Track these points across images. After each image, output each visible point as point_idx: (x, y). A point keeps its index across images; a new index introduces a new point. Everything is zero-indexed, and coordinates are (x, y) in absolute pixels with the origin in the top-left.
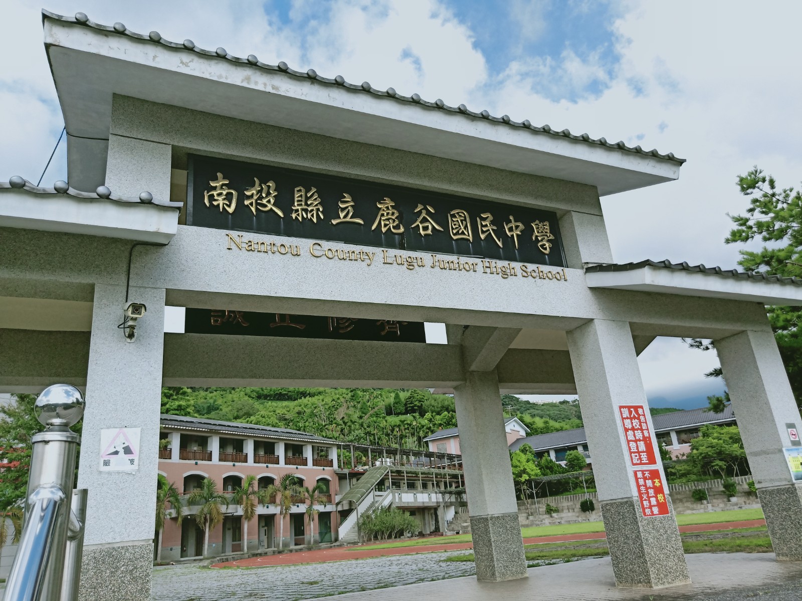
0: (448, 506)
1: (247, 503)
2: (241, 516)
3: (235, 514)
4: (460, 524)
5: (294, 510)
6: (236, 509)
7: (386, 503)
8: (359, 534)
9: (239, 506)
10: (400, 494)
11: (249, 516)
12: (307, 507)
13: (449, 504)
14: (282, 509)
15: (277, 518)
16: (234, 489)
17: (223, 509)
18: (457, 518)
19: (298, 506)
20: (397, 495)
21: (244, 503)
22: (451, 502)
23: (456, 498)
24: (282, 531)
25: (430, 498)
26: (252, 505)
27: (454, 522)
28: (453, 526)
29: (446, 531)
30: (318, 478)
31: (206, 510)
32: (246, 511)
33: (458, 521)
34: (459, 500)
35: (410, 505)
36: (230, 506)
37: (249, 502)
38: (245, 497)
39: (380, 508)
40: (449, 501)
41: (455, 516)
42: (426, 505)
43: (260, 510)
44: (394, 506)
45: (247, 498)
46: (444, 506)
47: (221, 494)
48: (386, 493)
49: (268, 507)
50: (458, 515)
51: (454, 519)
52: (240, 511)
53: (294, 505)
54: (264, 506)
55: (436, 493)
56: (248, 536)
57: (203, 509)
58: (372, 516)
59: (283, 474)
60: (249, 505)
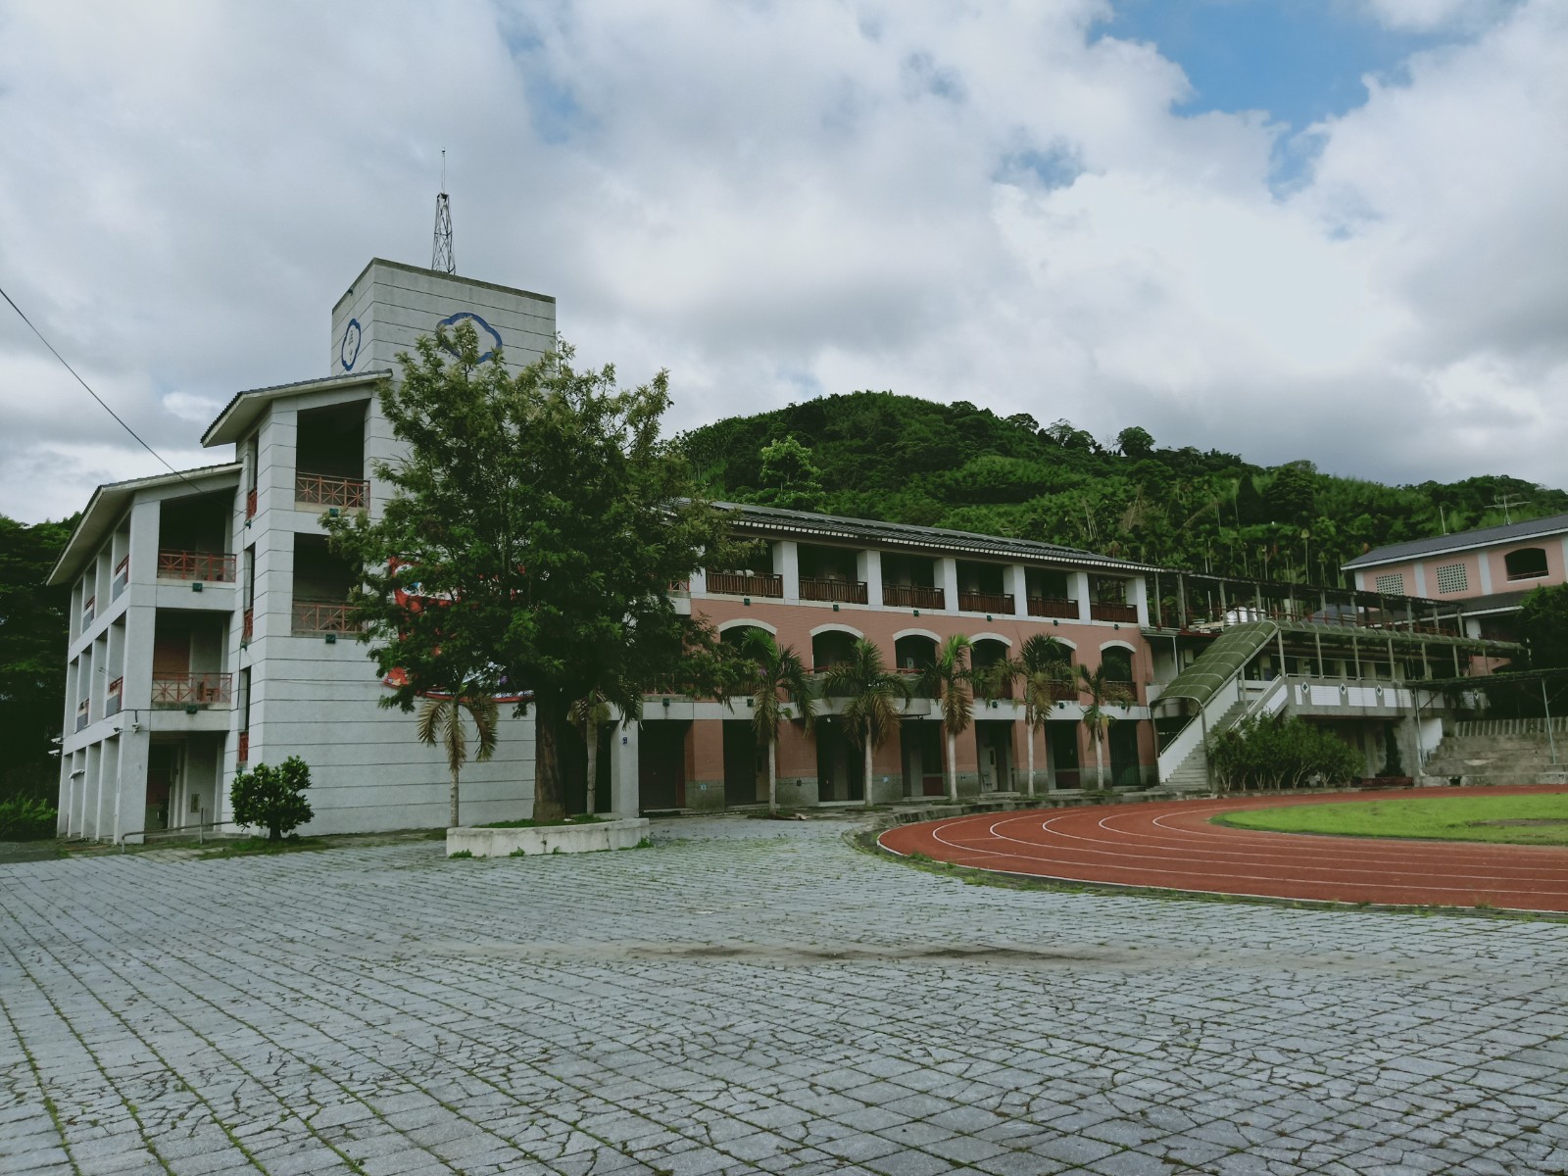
0: (1427, 716)
1: (950, 696)
2: (940, 722)
3: (925, 718)
4: (1462, 760)
5: (1056, 714)
6: (929, 707)
7: (1273, 706)
8: (1211, 774)
9: (932, 701)
10: (1305, 687)
11: (956, 721)
12: (1085, 708)
13: (1427, 714)
14: (1029, 710)
15: (1019, 729)
16: (918, 665)
17: (898, 706)
18: (1452, 747)
19: (1062, 707)
20: (1298, 688)
21: (945, 695)
22: (1433, 709)
23: (1447, 702)
24: (1031, 759)
25: (1381, 699)
26: (963, 701)
27: (1442, 755)
28: (1439, 764)
29: (1422, 774)
30: (1104, 646)
31: (862, 707)
32: (951, 712)
33: (1456, 755)
34: (1454, 705)
35: (1332, 713)
36: (915, 701)
37: (956, 694)
38: (944, 683)
39: (1258, 717)
40: (1429, 706)
41: (1442, 742)
42: (1370, 713)
43: (980, 711)
44: (1292, 713)
45: (951, 684)
46: (1416, 719)
47: (892, 673)
48: (1273, 683)
49: (995, 706)
50: (1454, 739)
51: (1443, 748)
52: (936, 711)
53: (1055, 704)
54: (988, 705)
55: (1396, 687)
56: (957, 764)
57: (855, 706)
58: (1241, 734)
59: (1027, 635)
60: (955, 700)
